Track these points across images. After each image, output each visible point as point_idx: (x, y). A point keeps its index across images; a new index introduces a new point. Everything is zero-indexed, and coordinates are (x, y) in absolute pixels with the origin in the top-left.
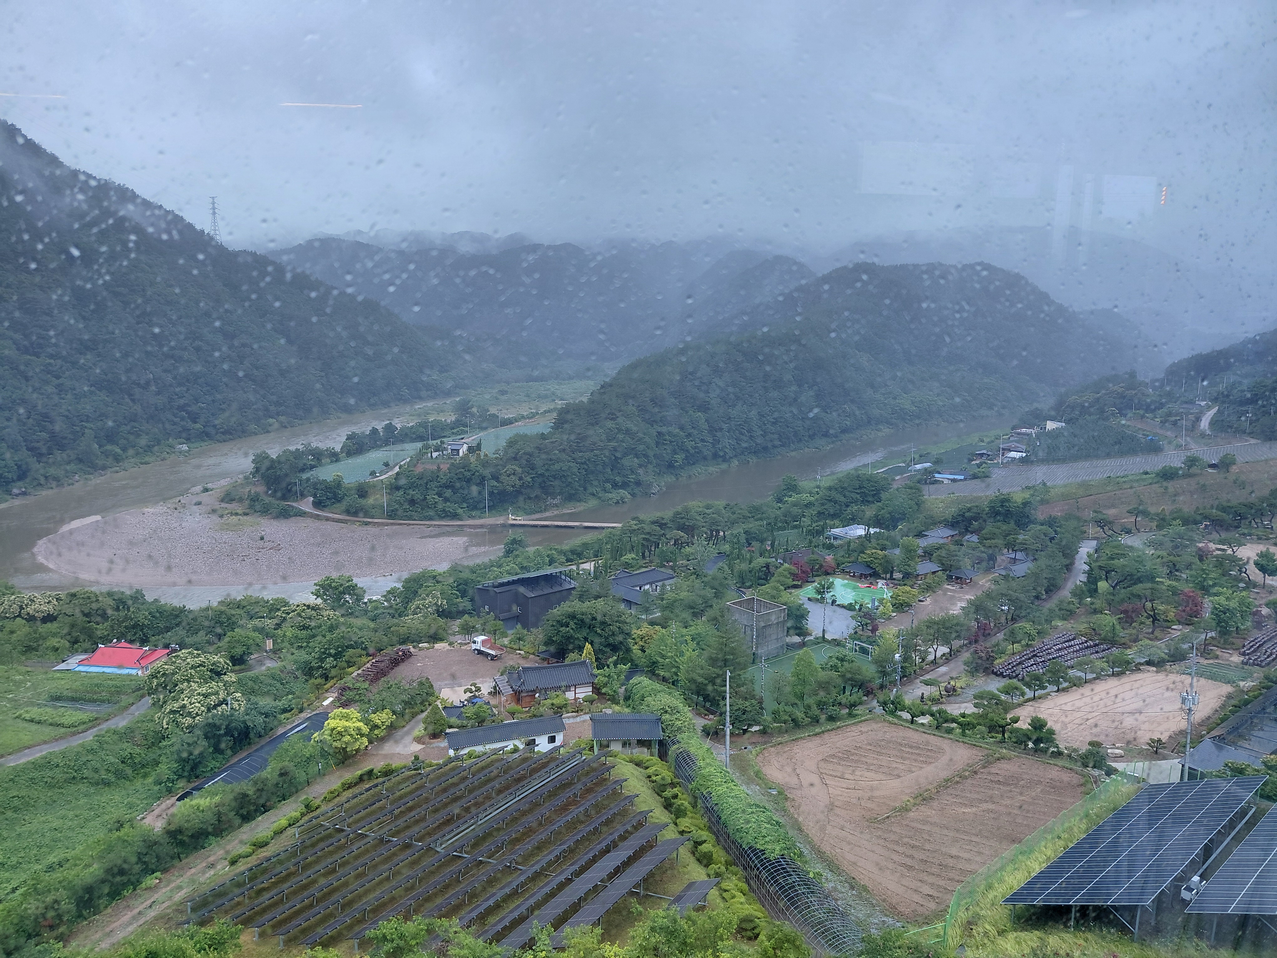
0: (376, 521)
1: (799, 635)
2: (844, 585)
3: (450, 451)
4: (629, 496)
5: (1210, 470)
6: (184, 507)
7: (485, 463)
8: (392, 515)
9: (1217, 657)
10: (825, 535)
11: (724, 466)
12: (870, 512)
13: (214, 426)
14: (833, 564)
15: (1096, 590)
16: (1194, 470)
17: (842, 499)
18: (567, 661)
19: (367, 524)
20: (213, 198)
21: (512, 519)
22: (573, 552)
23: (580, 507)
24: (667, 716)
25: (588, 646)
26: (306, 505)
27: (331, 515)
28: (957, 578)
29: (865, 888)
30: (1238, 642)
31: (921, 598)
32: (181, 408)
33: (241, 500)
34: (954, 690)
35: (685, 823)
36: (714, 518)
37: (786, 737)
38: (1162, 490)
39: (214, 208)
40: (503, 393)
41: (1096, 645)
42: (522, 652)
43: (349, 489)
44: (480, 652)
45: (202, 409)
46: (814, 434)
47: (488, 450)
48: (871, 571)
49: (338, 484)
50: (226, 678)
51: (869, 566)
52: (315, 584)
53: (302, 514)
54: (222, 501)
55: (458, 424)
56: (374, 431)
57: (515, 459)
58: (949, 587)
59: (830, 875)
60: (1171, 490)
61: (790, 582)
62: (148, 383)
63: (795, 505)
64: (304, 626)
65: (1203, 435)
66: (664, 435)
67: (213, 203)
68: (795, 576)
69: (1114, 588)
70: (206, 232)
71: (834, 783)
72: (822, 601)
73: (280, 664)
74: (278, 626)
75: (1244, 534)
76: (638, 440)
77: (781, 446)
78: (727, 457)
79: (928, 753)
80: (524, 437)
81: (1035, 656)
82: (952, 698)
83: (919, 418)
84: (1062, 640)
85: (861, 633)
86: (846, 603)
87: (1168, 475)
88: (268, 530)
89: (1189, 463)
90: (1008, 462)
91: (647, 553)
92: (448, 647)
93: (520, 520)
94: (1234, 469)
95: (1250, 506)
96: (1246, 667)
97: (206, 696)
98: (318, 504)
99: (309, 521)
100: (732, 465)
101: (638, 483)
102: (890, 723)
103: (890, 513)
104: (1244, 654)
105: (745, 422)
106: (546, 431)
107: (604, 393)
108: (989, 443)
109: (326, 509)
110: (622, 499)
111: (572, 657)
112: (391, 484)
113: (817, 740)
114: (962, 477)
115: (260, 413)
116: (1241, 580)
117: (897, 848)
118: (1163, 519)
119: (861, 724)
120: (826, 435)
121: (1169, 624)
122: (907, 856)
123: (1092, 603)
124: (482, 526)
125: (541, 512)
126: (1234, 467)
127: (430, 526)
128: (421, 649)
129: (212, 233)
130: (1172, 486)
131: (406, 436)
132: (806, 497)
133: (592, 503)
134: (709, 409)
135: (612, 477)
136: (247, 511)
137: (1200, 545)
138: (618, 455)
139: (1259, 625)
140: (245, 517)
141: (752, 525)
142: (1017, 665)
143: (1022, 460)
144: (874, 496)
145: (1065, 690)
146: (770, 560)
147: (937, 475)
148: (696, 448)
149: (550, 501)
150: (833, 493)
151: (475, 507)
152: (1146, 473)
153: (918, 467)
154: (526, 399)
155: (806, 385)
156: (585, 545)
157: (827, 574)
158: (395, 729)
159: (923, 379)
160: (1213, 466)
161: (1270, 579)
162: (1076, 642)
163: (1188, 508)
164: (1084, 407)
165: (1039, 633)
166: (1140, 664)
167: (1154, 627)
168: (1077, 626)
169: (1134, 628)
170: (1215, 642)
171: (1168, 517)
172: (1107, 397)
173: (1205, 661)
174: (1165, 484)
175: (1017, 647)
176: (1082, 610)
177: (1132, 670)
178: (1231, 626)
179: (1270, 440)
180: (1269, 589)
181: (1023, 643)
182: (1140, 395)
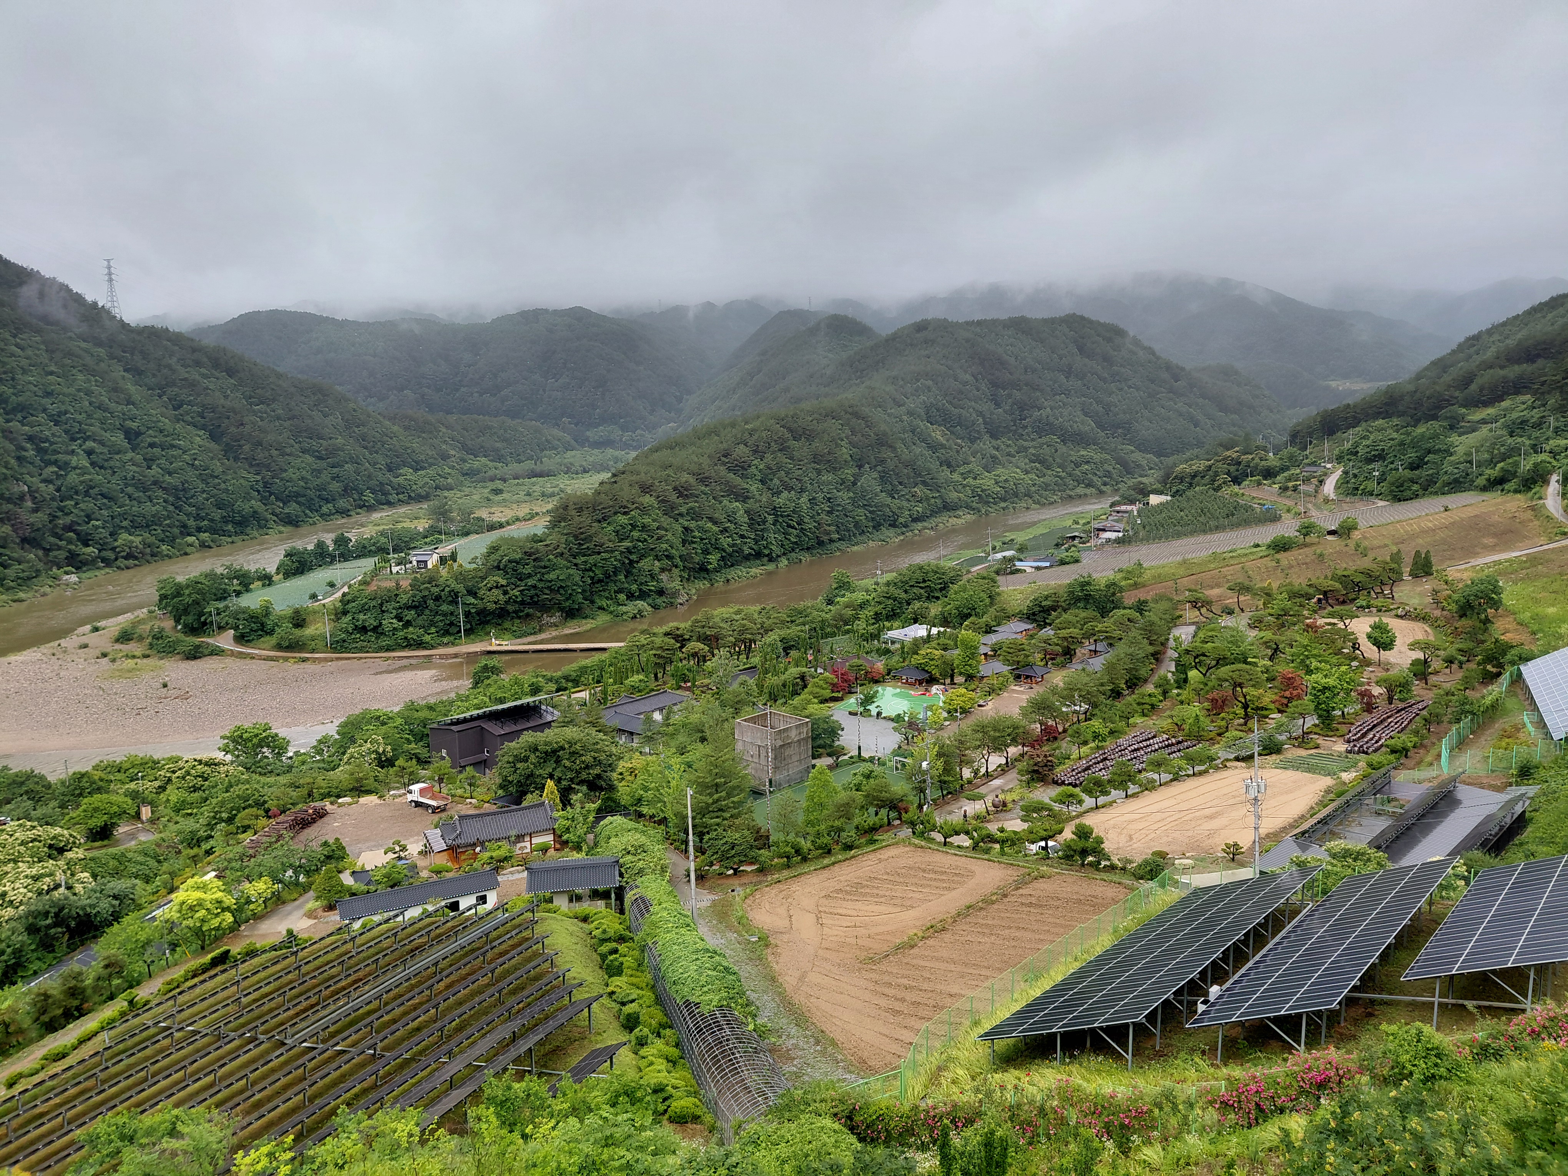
0: (317, 655)
1: (830, 755)
2: (894, 695)
3: (415, 563)
4: (649, 609)
5: (1329, 538)
6: (65, 652)
7: (461, 576)
8: (339, 646)
9: (1317, 747)
10: (882, 640)
11: (771, 567)
12: (935, 609)
13: (113, 549)
14: (884, 671)
15: (1186, 680)
16: (1312, 538)
17: (903, 595)
18: (525, 804)
19: (304, 660)
20: (108, 261)
21: (495, 644)
22: (567, 678)
23: (587, 625)
24: (629, 858)
25: (550, 784)
26: (225, 640)
27: (257, 652)
28: (1027, 677)
29: (834, 1043)
30: (1343, 729)
31: (981, 702)
32: (69, 528)
33: (141, 639)
34: (1004, 804)
35: (619, 983)
36: (744, 626)
37: (786, 873)
38: (1274, 564)
39: (110, 274)
40: (497, 492)
41: (1179, 743)
42: (473, 801)
43: (281, 618)
44: (418, 804)
45: (97, 527)
46: (880, 525)
47: (464, 561)
48: (927, 676)
49: (267, 611)
50: (69, 855)
51: (923, 670)
52: (223, 737)
53: (216, 652)
54: (117, 641)
55: (433, 531)
56: (320, 545)
57: (498, 568)
58: (1017, 688)
59: (794, 1031)
60: (1284, 563)
61: (827, 693)
62: (22, 498)
63: (847, 606)
64: (194, 786)
65: (1327, 501)
66: (692, 531)
67: (109, 267)
68: (834, 687)
69: (1205, 675)
70: (100, 304)
71: (831, 922)
72: (866, 713)
73: (157, 836)
74: (163, 788)
75: (1362, 607)
76: (658, 539)
77: (840, 539)
78: (774, 555)
79: (955, 878)
80: (510, 541)
81: (1105, 759)
82: (1001, 815)
83: (1005, 501)
84: (1139, 739)
85: (906, 747)
86: (893, 714)
87: (1281, 546)
88: (173, 675)
89: (1304, 531)
90: (1102, 545)
91: (660, 675)
92: (378, 801)
93: (506, 645)
94: (1356, 535)
95: (1368, 574)
96: (1350, 756)
97: (36, 878)
98: (241, 639)
99: (229, 661)
100: (781, 565)
101: (661, 592)
102: (916, 846)
103: (957, 609)
104: (1349, 741)
105: (794, 511)
106: (539, 532)
107: (615, 482)
108: (1084, 524)
109: (251, 645)
110: (640, 612)
111: (530, 799)
112: (335, 609)
113: (826, 873)
114: (1048, 564)
115: (176, 531)
116: (1355, 657)
117: (887, 991)
118: (1268, 595)
119: (882, 852)
120: (893, 525)
121: (1265, 713)
122: (897, 999)
123: (1179, 694)
124: (456, 656)
125: (535, 633)
126: (1357, 533)
127: (388, 659)
128: (341, 805)
129: (108, 305)
130: (1285, 558)
131: (363, 551)
132: (859, 596)
133: (603, 618)
134: (748, 498)
135: (626, 585)
136: (148, 652)
137: (1310, 621)
138: (634, 557)
139: (1369, 708)
140: (145, 661)
141: (793, 631)
142: (1084, 770)
143: (1118, 541)
144: (941, 590)
145: (1135, 795)
146: (804, 669)
147: (1017, 563)
148: (734, 545)
149: (546, 619)
150: (892, 589)
151: (450, 631)
152: (1257, 546)
153: (999, 556)
154: (527, 498)
155: (867, 466)
156: (583, 670)
157: (877, 682)
158: (284, 903)
159: (1009, 454)
160: (1332, 533)
161: (1386, 655)
162: (1156, 740)
163: (1299, 580)
164: (1194, 476)
165: (1112, 732)
166: (1227, 760)
167: (1247, 717)
168: (1160, 723)
169: (1223, 719)
170: (1317, 730)
171: (1275, 591)
172: (1220, 464)
173: (1303, 752)
174: (1278, 556)
175: (1085, 750)
176: (1167, 703)
177: (1217, 768)
178: (1333, 709)
179: (1399, 500)
180: (1386, 667)
181: (1092, 745)
182: (1257, 460)
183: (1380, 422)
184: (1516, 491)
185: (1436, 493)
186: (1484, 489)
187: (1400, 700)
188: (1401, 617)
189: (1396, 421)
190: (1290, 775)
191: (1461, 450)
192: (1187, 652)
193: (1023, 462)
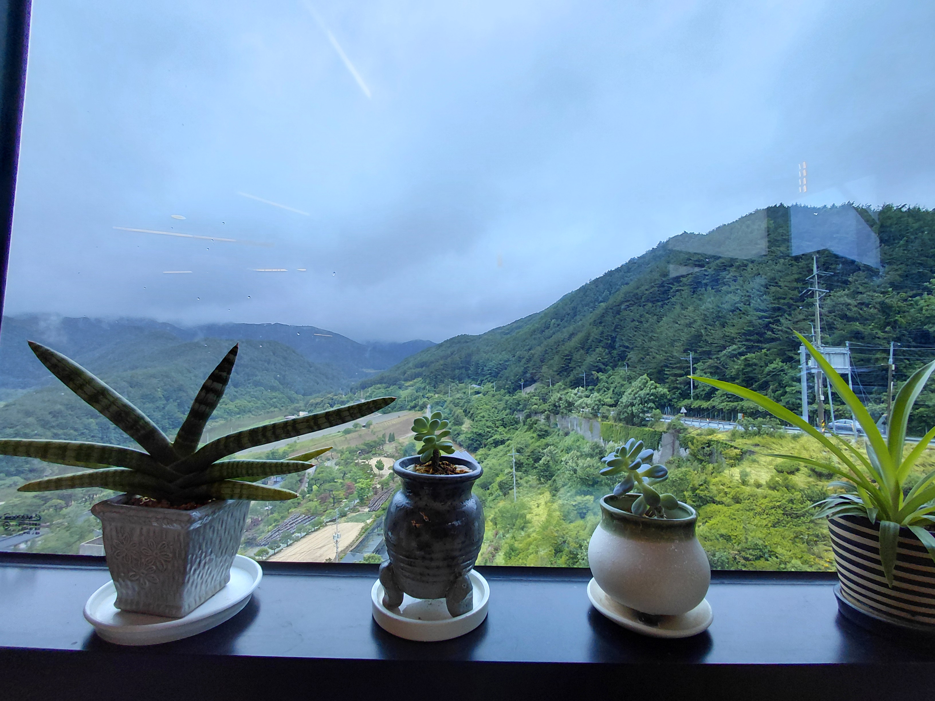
5: (363, 428)
9: (359, 511)
15: (312, 490)
16: (358, 429)
30: (367, 502)
41: (309, 517)
75: (373, 454)
81: (279, 530)
84: (293, 518)
89: (355, 426)
94: (372, 427)
95: (375, 442)
96: (370, 513)
104: (369, 507)
116: (371, 474)
118: (342, 452)
121: (340, 500)
123: (309, 497)
130: (348, 436)
137: (356, 461)
139: (376, 493)
142: (269, 537)
145: (291, 545)
152: (339, 432)
159: (241, 394)
160: (364, 426)
161: (381, 472)
162: (300, 518)
163: (353, 446)
164: (317, 404)
165: (282, 518)
166: (327, 522)
167: (334, 503)
168: (302, 509)
169: (325, 505)
170: (358, 504)
171: (345, 451)
172: (326, 400)
173: (354, 514)
174: (346, 436)
175: (270, 527)
176: (305, 501)
177: (324, 526)
178: (364, 496)
179: (385, 413)
180: (381, 476)
181: (274, 524)
182: (339, 398)
183: (379, 385)
184: (419, 411)
185: (395, 411)
186: (410, 410)
187: (386, 489)
188: (386, 457)
189: (384, 385)
190: (350, 524)
191: (403, 397)
192: (312, 479)
193: (248, 398)
